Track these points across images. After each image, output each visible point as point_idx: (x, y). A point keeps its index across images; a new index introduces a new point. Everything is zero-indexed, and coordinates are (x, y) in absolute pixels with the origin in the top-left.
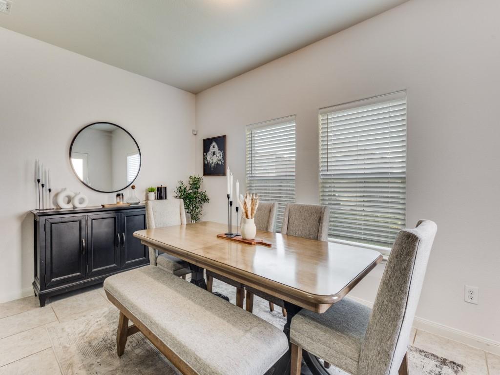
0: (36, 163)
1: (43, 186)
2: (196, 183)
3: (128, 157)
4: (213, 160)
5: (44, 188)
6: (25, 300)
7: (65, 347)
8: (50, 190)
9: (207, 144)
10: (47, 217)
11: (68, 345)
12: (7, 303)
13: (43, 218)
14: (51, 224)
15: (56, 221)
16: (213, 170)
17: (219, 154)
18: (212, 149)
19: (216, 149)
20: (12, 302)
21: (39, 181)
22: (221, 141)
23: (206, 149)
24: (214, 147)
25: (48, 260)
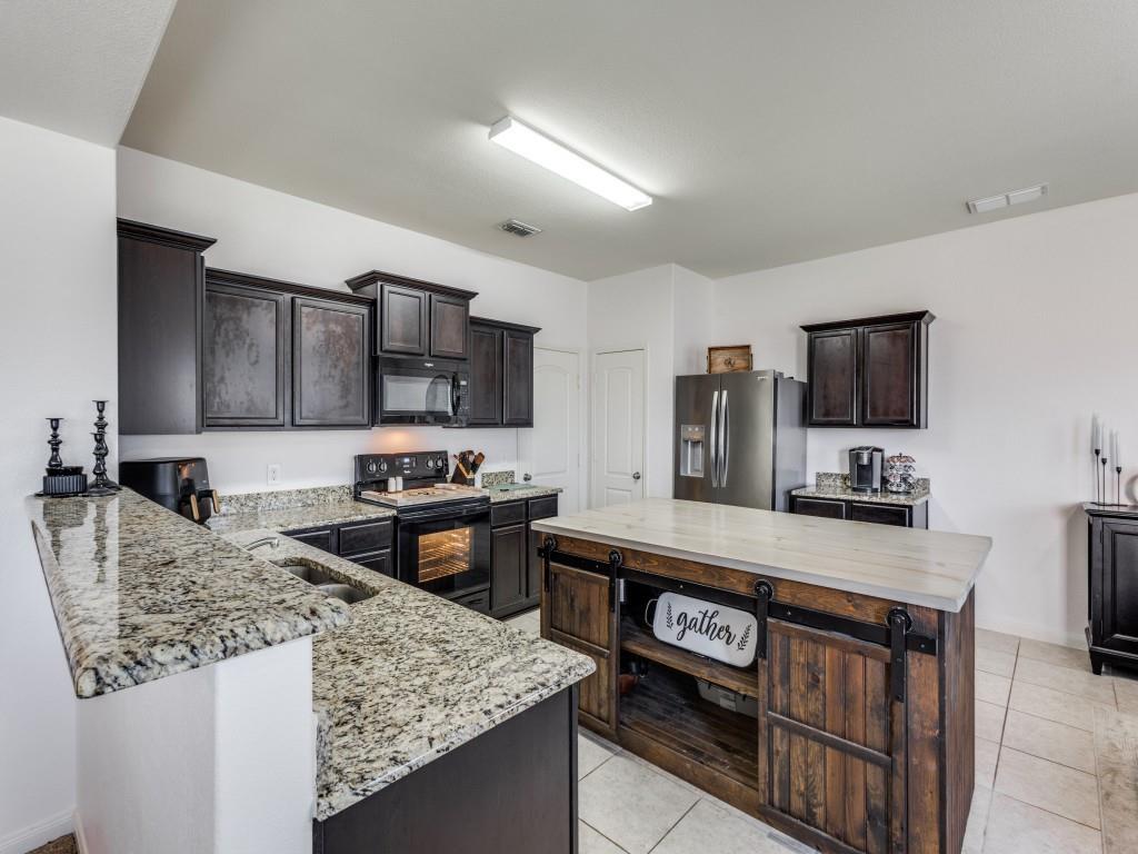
0: (1094, 420)
1: (1104, 461)
5: (1107, 465)
6: (1070, 650)
7: (1114, 745)
8: (1119, 470)
10: (1105, 520)
11: (1120, 747)
12: (1045, 643)
13: (1100, 521)
14: (1114, 533)
15: (1122, 529)
20: (1051, 645)
21: (1097, 452)
25: (1108, 597)
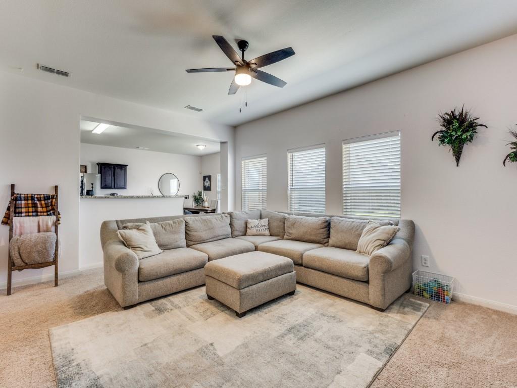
2: (200, 194)
3: (171, 181)
4: (207, 184)
9: (205, 178)
16: (207, 189)
17: (209, 182)
18: (206, 180)
19: (208, 180)
22: (209, 177)
23: (204, 180)
24: (207, 180)
